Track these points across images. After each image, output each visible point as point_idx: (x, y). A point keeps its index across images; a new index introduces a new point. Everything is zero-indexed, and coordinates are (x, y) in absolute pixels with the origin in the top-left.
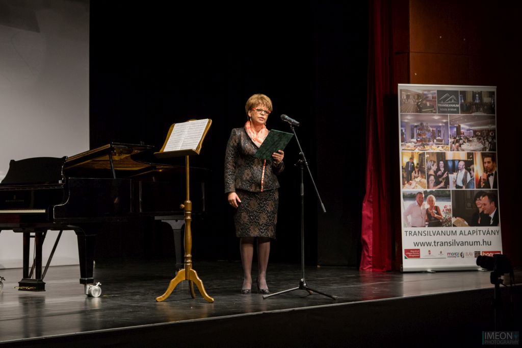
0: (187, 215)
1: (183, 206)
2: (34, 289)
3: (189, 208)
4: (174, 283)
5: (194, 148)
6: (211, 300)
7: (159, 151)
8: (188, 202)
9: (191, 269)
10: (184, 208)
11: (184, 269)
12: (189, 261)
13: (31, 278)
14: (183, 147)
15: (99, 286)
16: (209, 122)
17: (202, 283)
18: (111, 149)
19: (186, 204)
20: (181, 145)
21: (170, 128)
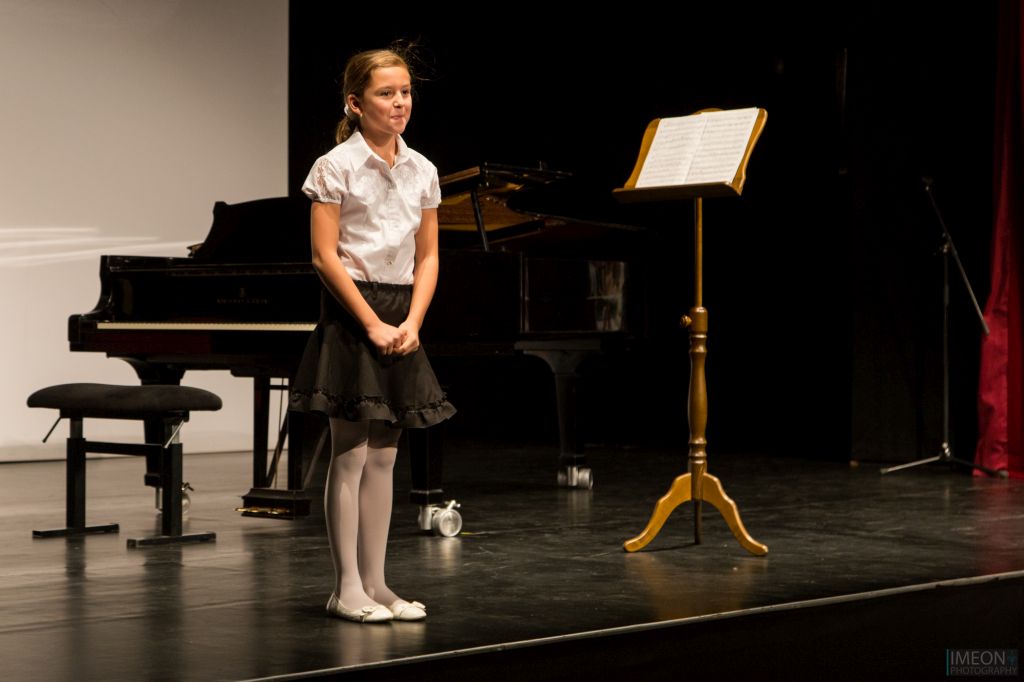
0: (697, 342)
1: (687, 319)
2: (286, 514)
3: (703, 325)
4: (666, 504)
5: (728, 178)
6: (762, 550)
7: (622, 186)
8: (700, 310)
9: (705, 474)
10: (690, 326)
11: (689, 475)
12: (701, 454)
13: (272, 487)
14: (691, 177)
15: (454, 508)
16: (760, 117)
17: (734, 507)
18: (480, 178)
19: (694, 316)
20: (686, 173)
21: (648, 131)
